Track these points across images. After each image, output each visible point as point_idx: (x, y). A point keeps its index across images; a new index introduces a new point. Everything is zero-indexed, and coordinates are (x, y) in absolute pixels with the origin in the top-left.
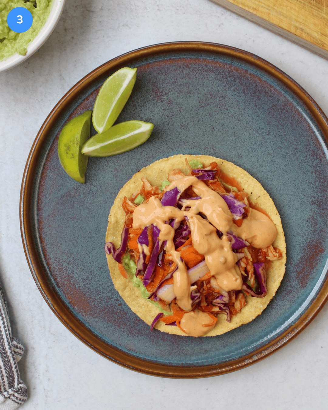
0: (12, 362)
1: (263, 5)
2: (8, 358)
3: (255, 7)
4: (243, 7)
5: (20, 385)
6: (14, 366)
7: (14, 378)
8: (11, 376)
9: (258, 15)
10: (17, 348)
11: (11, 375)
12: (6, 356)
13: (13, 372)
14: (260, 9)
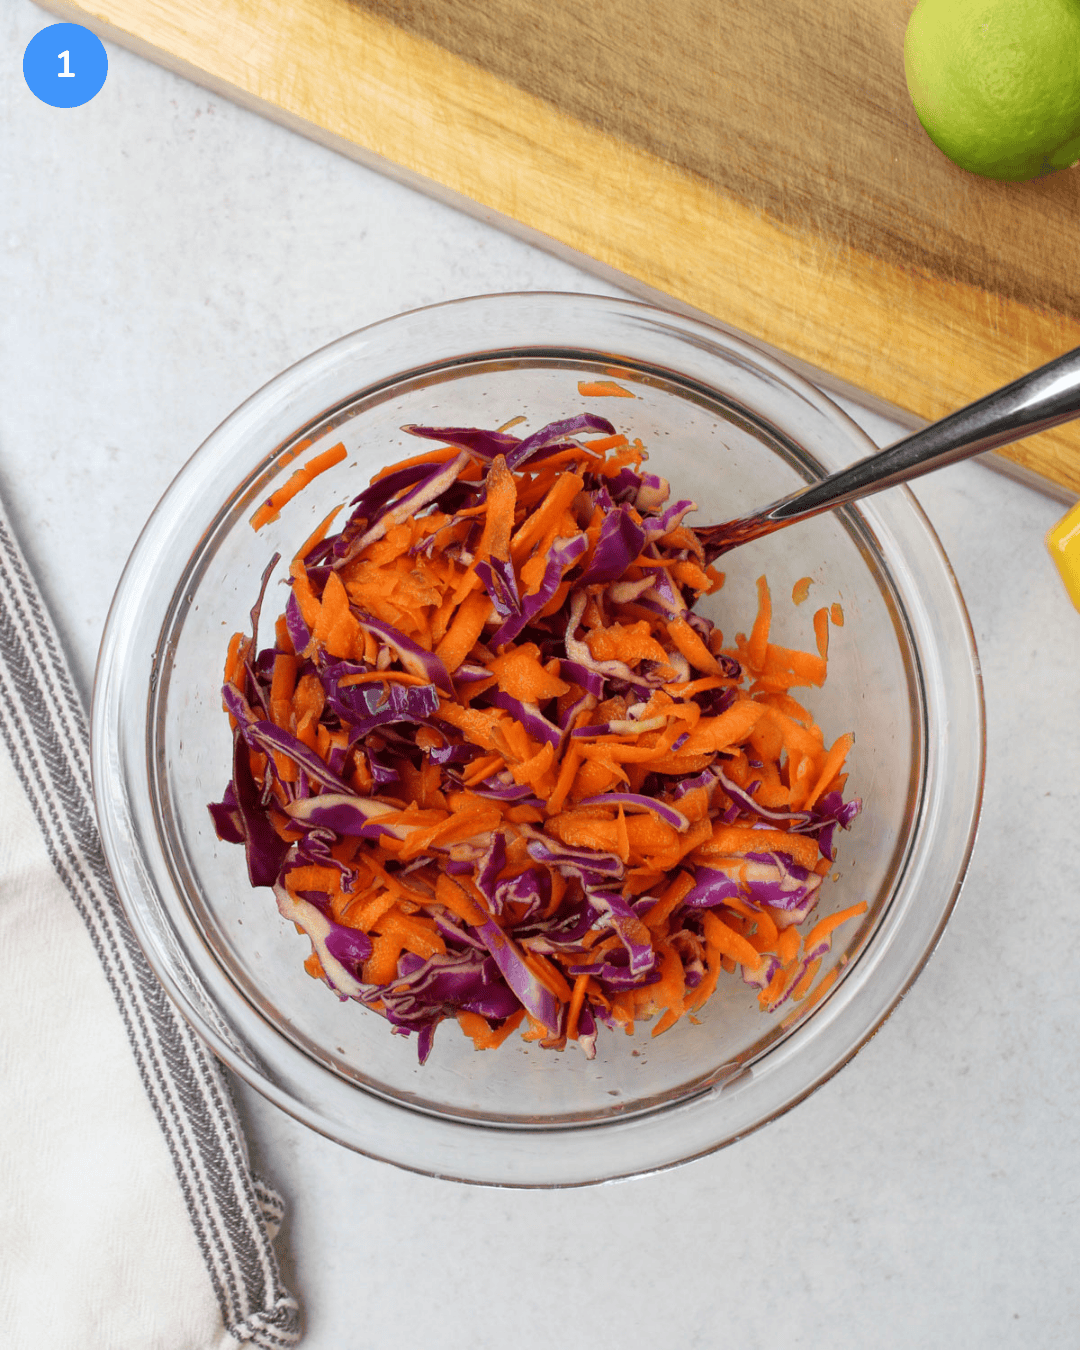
0: (257, 1236)
1: (849, 343)
2: (245, 1227)
3: (826, 349)
4: (794, 352)
5: (282, 1302)
6: (262, 1249)
7: (263, 1283)
8: (254, 1278)
9: (835, 371)
10: (267, 1200)
11: (257, 1275)
12: (239, 1221)
13: (260, 1264)
14: (842, 355)
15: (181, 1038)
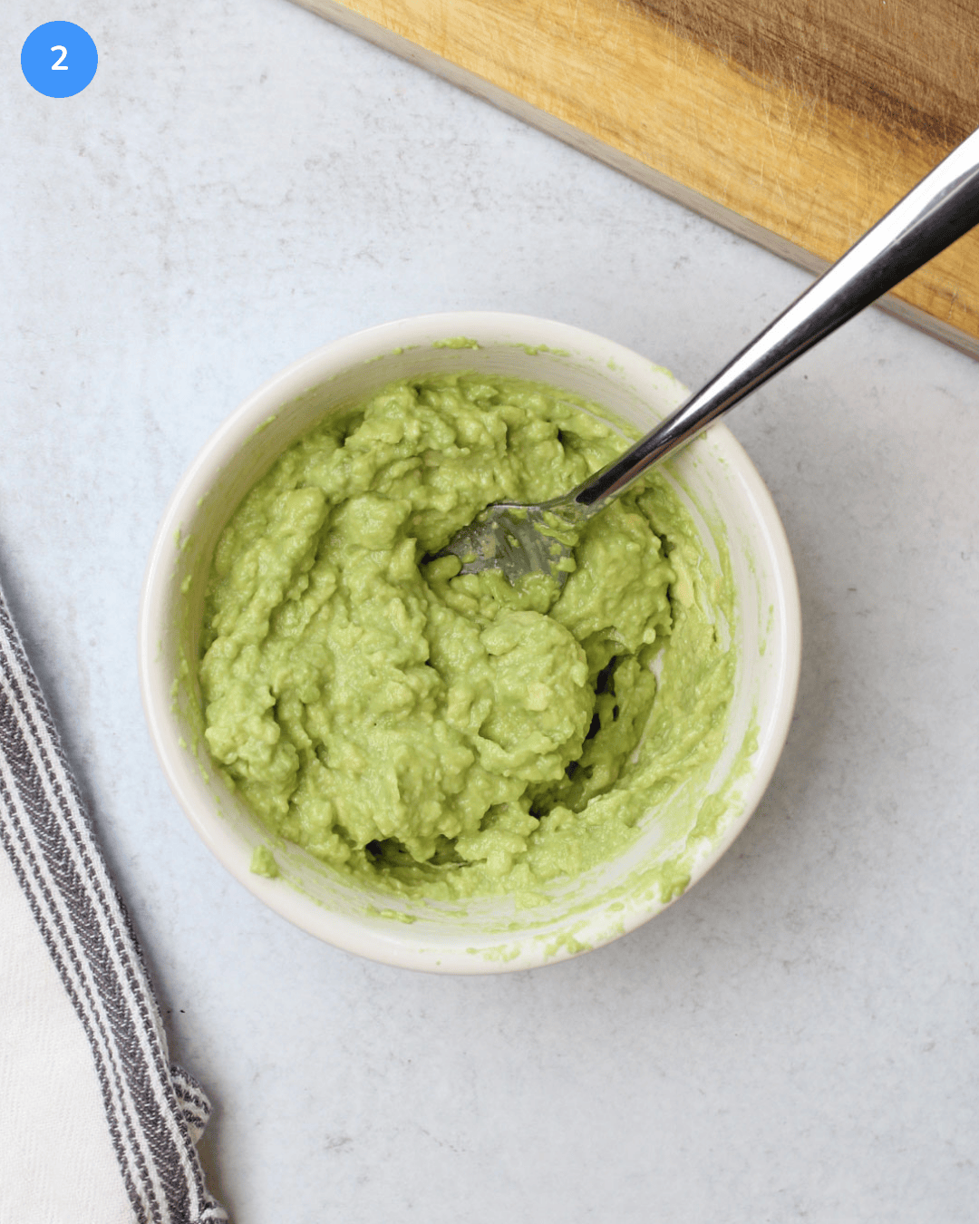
0: (177, 1139)
1: (823, 212)
2: (163, 1126)
3: (797, 218)
4: (760, 221)
5: (209, 1213)
6: (183, 1153)
7: (187, 1191)
8: (176, 1185)
9: (807, 245)
10: (188, 1098)
11: (178, 1181)
12: (157, 1120)
13: (182, 1169)
14: (815, 226)
15: (94, 913)
